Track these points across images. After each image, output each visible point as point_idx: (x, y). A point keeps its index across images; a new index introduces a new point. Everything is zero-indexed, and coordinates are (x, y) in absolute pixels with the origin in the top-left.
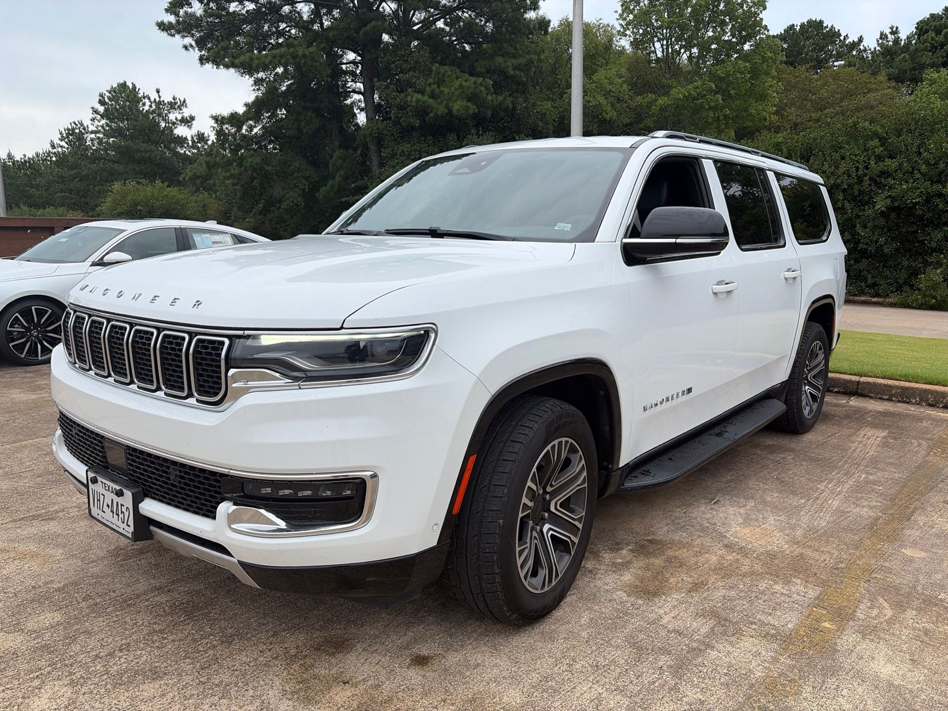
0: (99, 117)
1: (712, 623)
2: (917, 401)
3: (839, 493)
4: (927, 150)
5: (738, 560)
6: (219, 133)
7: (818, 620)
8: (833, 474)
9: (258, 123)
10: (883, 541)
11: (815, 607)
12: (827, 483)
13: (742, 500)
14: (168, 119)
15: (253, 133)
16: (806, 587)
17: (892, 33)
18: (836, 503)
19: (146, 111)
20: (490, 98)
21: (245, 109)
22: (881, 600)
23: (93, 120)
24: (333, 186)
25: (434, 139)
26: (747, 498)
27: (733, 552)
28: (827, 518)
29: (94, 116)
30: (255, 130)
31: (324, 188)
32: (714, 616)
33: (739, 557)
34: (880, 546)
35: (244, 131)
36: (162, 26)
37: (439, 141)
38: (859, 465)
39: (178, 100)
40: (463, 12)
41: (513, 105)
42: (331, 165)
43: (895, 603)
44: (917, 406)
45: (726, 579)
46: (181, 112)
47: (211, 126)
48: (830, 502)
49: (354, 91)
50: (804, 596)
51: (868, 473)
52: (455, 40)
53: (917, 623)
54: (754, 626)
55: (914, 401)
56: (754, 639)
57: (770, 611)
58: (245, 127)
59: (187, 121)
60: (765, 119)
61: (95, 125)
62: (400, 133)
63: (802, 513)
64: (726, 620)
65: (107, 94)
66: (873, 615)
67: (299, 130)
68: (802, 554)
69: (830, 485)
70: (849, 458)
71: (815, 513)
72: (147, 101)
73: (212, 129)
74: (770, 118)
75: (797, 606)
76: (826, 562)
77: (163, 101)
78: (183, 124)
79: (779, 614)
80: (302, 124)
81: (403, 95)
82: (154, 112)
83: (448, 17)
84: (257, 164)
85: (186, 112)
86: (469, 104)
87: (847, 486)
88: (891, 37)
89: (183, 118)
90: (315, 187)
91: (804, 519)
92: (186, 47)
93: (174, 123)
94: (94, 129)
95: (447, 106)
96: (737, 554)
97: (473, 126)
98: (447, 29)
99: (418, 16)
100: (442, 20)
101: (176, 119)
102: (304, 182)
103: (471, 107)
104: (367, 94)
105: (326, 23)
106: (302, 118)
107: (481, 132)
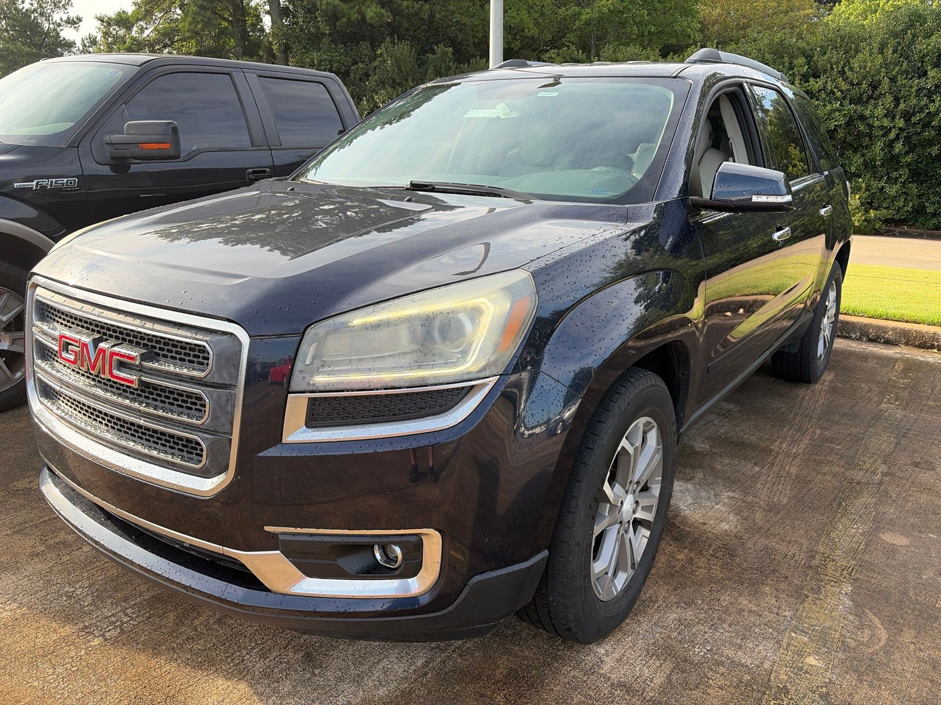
1: (668, 666)
2: (857, 336)
3: (796, 456)
4: (851, 69)
5: (691, 559)
6: (106, 34)
7: (800, 654)
8: (785, 430)
9: (150, 24)
10: (856, 523)
11: (794, 632)
12: (781, 443)
13: (688, 470)
14: (52, 20)
15: (145, 35)
16: (778, 598)
18: (794, 470)
19: (27, 10)
21: (134, 8)
22: (871, 615)
25: (346, 47)
26: (694, 467)
27: (685, 548)
28: (788, 492)
30: (147, 32)
32: (669, 655)
33: (692, 555)
34: (854, 530)
35: (133, 33)
37: (351, 50)
38: (811, 418)
41: (431, 12)
43: (887, 619)
44: (857, 342)
45: (679, 591)
46: (66, 11)
47: (97, 27)
48: (787, 468)
50: (777, 614)
51: (822, 428)
53: (921, 650)
54: (722, 670)
55: (854, 336)
56: (724, 692)
57: (739, 641)
58: (135, 29)
59: (74, 22)
60: (689, 37)
62: (309, 39)
63: (759, 486)
64: (686, 661)
66: (865, 640)
67: (197, 33)
68: (766, 547)
69: (784, 445)
70: (799, 408)
71: (773, 485)
73: (97, 30)
74: (694, 36)
75: (771, 630)
76: (796, 558)
78: (69, 25)
79: (751, 645)
80: (200, 27)
82: (35, 10)
86: (383, 11)
87: (803, 446)
89: (68, 18)
91: (762, 495)
93: (59, 25)
95: (359, 12)
96: (689, 550)
97: (388, 34)
101: (61, 20)
103: (385, 14)
106: (199, 20)
107: (396, 41)
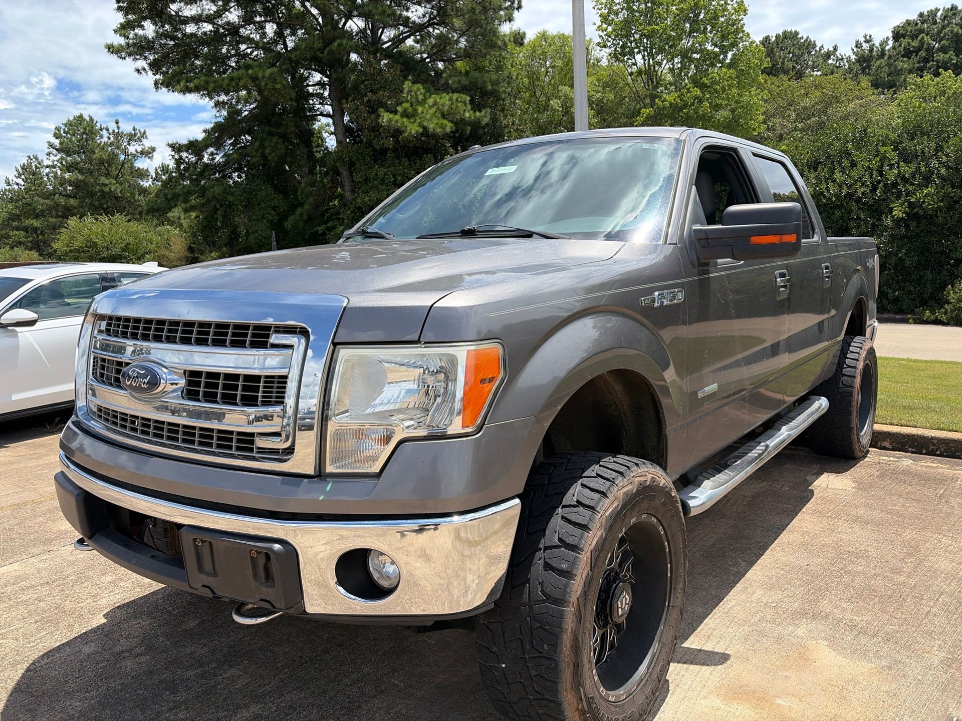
0: (55, 152)
6: (179, 162)
9: (220, 150)
14: (128, 152)
15: (216, 161)
17: (867, 41)
19: (104, 144)
20: (467, 115)
21: (204, 135)
23: (49, 154)
24: (301, 215)
25: (410, 161)
29: (49, 150)
30: (217, 158)
31: (292, 217)
35: (205, 160)
36: (111, 49)
39: (138, 131)
40: (434, 28)
42: (299, 193)
46: (142, 143)
47: (170, 155)
49: (322, 114)
52: (427, 58)
58: (206, 155)
59: (148, 153)
60: (754, 129)
61: (51, 160)
62: (373, 156)
65: (63, 127)
67: (264, 157)
72: (104, 133)
73: (170, 158)
77: (122, 133)
78: (144, 156)
80: (267, 151)
81: (373, 116)
82: (111, 144)
83: (418, 34)
84: (219, 195)
85: (147, 144)
86: (445, 122)
88: (866, 46)
89: (143, 149)
90: (284, 217)
92: (138, 71)
93: (134, 156)
94: (51, 163)
95: (421, 125)
97: (451, 146)
98: (418, 46)
99: (388, 35)
100: (412, 37)
101: (136, 151)
102: (273, 212)
103: (448, 125)
104: (336, 116)
105: (290, 45)
106: (266, 145)
